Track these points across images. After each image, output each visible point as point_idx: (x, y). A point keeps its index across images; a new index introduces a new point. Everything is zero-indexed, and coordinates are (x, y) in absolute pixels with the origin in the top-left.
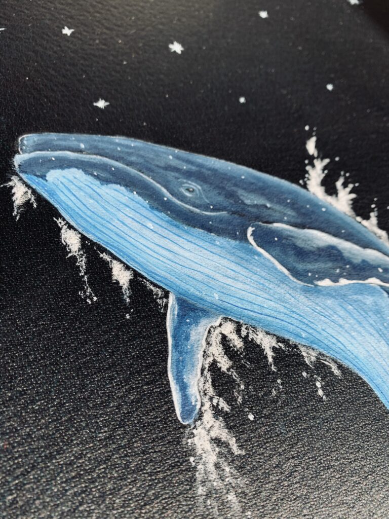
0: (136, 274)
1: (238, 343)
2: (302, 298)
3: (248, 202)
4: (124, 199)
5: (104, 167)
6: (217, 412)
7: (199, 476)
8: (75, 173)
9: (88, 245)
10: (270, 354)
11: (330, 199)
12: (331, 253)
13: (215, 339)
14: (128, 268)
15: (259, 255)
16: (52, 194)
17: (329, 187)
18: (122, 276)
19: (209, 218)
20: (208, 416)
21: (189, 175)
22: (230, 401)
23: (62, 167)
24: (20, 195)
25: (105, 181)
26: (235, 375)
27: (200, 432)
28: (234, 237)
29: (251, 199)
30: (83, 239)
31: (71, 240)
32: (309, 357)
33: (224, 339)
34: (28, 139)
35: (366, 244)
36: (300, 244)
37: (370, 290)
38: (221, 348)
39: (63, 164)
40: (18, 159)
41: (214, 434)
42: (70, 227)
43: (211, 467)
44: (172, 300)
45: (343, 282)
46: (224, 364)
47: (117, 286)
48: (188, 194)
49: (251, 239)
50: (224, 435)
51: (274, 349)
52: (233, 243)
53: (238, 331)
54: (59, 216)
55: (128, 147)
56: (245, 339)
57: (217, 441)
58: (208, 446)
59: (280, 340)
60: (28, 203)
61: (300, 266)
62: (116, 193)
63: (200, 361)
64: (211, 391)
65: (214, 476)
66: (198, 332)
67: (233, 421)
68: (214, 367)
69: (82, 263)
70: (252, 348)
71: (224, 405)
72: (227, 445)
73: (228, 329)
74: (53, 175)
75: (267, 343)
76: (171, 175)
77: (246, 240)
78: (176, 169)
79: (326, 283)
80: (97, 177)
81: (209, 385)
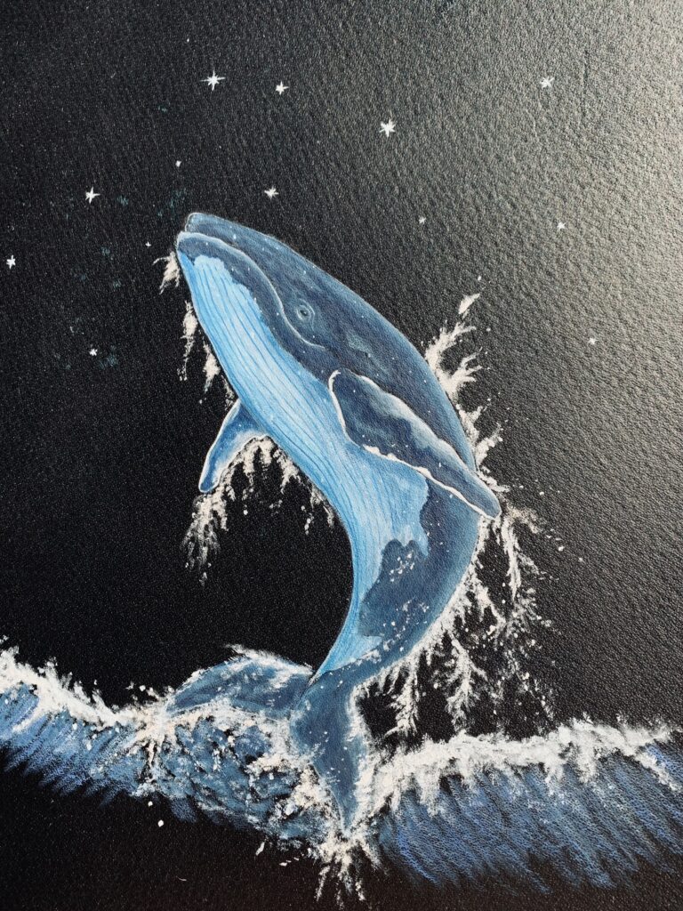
0: (222, 372)
1: (267, 460)
2: (342, 452)
3: (351, 344)
4: (244, 302)
5: (242, 265)
6: (225, 496)
7: (192, 526)
8: (217, 264)
9: (200, 336)
10: (286, 479)
11: (441, 374)
12: (400, 429)
13: (253, 448)
14: (218, 365)
15: (329, 399)
16: (192, 278)
17: (449, 363)
18: (211, 369)
19: (305, 347)
20: (218, 496)
21: (312, 296)
22: (238, 493)
23: (210, 255)
24: (170, 272)
25: (237, 279)
26: (251, 481)
27: (207, 501)
28: (317, 374)
29: (356, 343)
30: (199, 327)
31: (190, 324)
32: (316, 498)
33: (258, 453)
34: (196, 218)
35: (443, 432)
36: (374, 404)
37: (412, 478)
38: (252, 456)
39: (212, 252)
40: (182, 236)
41: (215, 508)
42: (194, 313)
43: (203, 526)
44: (236, 405)
45: (391, 457)
46: (249, 468)
47: (204, 376)
48: (300, 316)
49: (331, 381)
50: (222, 512)
51: (291, 478)
52: (314, 378)
53: (272, 453)
54: (190, 300)
55: (272, 249)
56: (274, 460)
57: (215, 513)
58: (208, 512)
59: (301, 473)
60: (173, 281)
61: (359, 425)
62: (240, 294)
63: (233, 457)
64: (229, 481)
65: (201, 531)
66: (242, 438)
67: (233, 508)
68: (240, 467)
69: (189, 346)
70: (276, 469)
71: (232, 494)
72: (219, 519)
73: (266, 447)
74: (202, 260)
75: (289, 471)
76: (295, 291)
77: (325, 379)
78: (304, 287)
79: (375, 451)
80: (232, 274)
81: (230, 476)
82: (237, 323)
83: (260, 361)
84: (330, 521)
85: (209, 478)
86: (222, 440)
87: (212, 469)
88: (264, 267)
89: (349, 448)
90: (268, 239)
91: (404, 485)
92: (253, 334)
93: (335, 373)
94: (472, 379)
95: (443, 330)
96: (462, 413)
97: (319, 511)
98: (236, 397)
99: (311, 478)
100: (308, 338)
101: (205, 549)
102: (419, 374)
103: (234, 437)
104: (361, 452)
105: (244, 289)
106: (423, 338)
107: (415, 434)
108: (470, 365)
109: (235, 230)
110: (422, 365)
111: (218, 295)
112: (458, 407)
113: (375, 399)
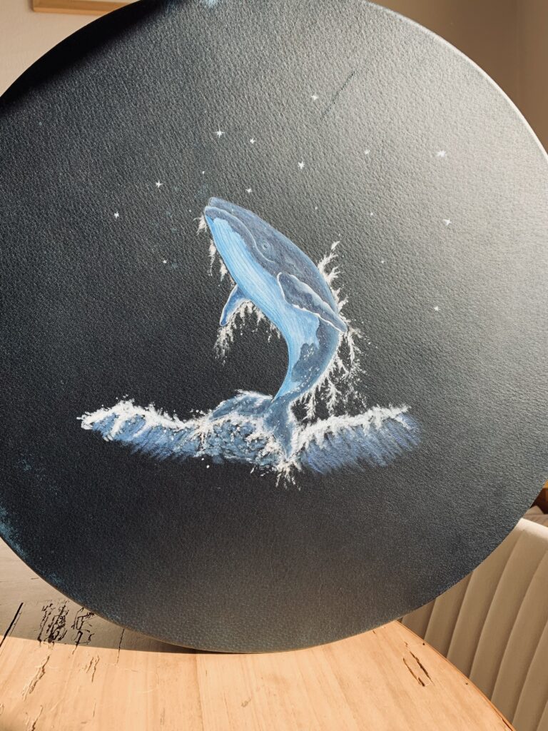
1: (250, 311)
2: (283, 307)
3: (287, 261)
4: (238, 241)
5: (236, 223)
6: (232, 327)
7: (218, 341)
8: (225, 222)
9: (218, 256)
11: (324, 275)
12: (308, 297)
13: (244, 306)
14: (227, 269)
15: (277, 284)
16: (213, 228)
17: (327, 271)
18: (223, 271)
19: (266, 262)
20: (229, 328)
21: (269, 239)
22: (238, 326)
23: (221, 218)
24: (202, 225)
25: (234, 230)
26: (244, 321)
28: (272, 274)
29: (289, 260)
30: (217, 251)
31: (212, 250)
32: (272, 327)
33: (246, 309)
34: (214, 200)
35: (325, 298)
36: (296, 287)
37: (313, 318)
39: (222, 217)
40: (207, 208)
41: (228, 332)
43: (222, 340)
44: (236, 287)
45: (304, 309)
46: (242, 315)
47: (220, 274)
48: (264, 248)
49: (278, 277)
50: (231, 334)
51: (262, 319)
52: (270, 275)
53: (253, 308)
54: (212, 239)
55: (250, 217)
56: (254, 311)
57: (228, 335)
59: (265, 317)
60: (203, 230)
61: (290, 296)
62: (236, 237)
64: (233, 321)
65: (222, 343)
66: (239, 302)
67: (235, 332)
68: (239, 314)
69: (212, 260)
70: (254, 316)
71: (235, 327)
72: (230, 337)
74: (217, 220)
75: (260, 316)
76: (261, 236)
77: (276, 277)
78: (265, 235)
79: (297, 307)
80: (232, 227)
82: (235, 250)
83: (246, 268)
84: (279, 336)
85: (224, 320)
86: (229, 303)
87: (226, 316)
88: (247, 225)
89: (286, 305)
90: (249, 212)
91: (309, 321)
92: (243, 255)
93: (280, 273)
94: (337, 277)
95: (325, 256)
96: (333, 291)
97: (274, 332)
98: (235, 284)
99: (270, 319)
100: (268, 258)
101: (224, 350)
102: (315, 274)
103: (235, 301)
104: (292, 307)
105: (238, 235)
106: (316, 259)
107: (314, 299)
108: (336, 271)
109: (233, 207)
110: (316, 270)
111: (226, 237)
112: (331, 288)
113: (297, 285)
